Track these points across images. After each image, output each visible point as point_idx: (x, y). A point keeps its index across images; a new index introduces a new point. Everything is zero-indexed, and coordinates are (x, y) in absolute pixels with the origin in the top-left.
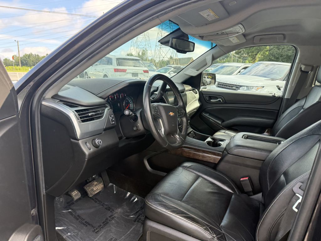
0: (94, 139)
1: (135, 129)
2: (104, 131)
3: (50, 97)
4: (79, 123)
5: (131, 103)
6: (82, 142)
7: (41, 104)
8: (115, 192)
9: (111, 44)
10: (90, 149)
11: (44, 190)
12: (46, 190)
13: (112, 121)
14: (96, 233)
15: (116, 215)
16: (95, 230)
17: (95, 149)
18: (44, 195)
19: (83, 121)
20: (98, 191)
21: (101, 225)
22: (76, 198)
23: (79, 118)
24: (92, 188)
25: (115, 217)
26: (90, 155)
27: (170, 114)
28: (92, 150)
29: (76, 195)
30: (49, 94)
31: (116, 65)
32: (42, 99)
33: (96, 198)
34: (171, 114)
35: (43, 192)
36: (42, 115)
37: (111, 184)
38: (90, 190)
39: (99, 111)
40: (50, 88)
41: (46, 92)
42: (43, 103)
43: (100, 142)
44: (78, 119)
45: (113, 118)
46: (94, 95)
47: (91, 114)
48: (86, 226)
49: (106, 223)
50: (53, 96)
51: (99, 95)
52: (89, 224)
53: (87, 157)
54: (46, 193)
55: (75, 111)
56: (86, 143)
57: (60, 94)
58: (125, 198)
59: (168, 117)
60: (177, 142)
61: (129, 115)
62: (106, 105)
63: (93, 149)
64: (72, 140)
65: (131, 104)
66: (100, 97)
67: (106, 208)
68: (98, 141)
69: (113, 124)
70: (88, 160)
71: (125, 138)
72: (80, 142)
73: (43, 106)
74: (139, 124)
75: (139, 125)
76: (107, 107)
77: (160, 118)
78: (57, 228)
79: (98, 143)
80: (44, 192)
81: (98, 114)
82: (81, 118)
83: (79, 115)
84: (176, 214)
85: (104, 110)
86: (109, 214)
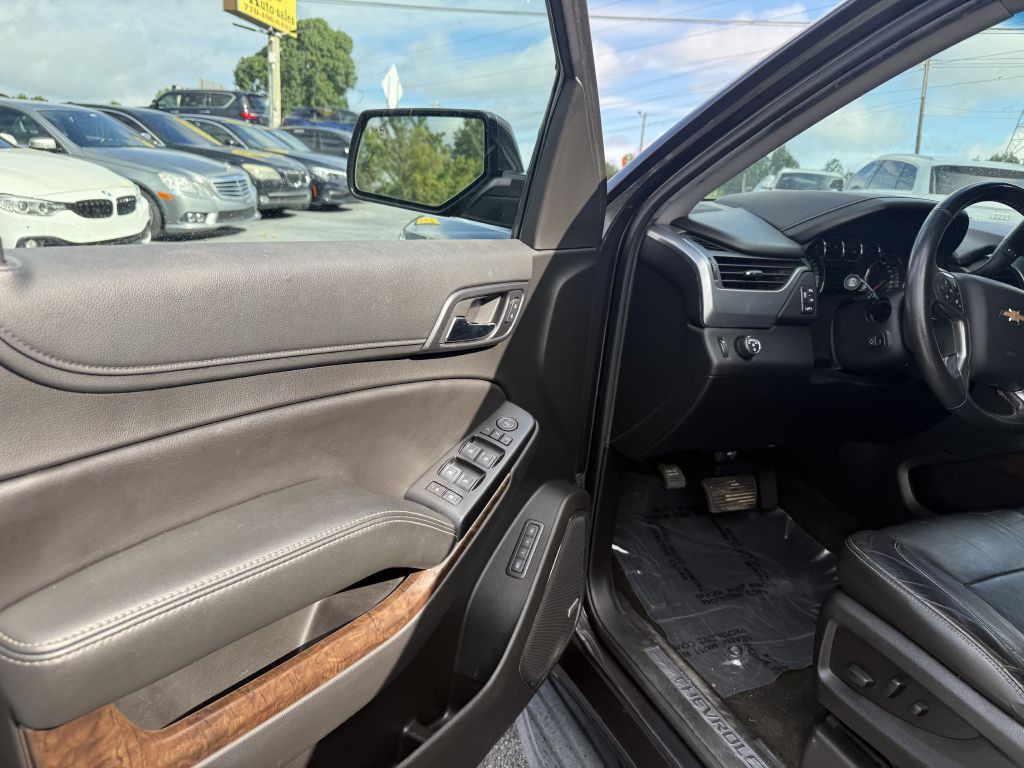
0: (742, 338)
1: (872, 342)
2: (775, 324)
3: (669, 222)
4: (715, 286)
5: (894, 279)
6: (711, 334)
7: (645, 236)
8: (786, 537)
9: (842, 84)
10: (725, 355)
11: (609, 437)
12: (611, 439)
13: (807, 304)
14: (704, 602)
15: (770, 590)
16: (702, 596)
17: (740, 360)
18: (605, 448)
19: (726, 285)
20: (737, 508)
21: (720, 593)
22: (671, 484)
23: (719, 276)
24: (723, 492)
25: (766, 592)
26: (721, 367)
27: (1006, 314)
28: (729, 359)
29: (674, 478)
30: (667, 216)
31: (928, 190)
32: (649, 224)
33: (728, 530)
34: (1012, 315)
35: (606, 440)
36: (642, 262)
37: (780, 511)
38: (715, 493)
39: (777, 270)
40: (671, 199)
41: (662, 208)
42: (652, 234)
43: (757, 346)
44: (715, 278)
45: (811, 297)
46: (779, 230)
47: (755, 272)
48: (685, 578)
49: (736, 594)
50: (675, 220)
51: (790, 233)
52: (692, 578)
53: (713, 371)
54: (610, 445)
55: (716, 258)
56: (720, 339)
57: (693, 217)
58: (812, 561)
59: (995, 321)
60: (1015, 414)
61: (856, 292)
62: (804, 260)
63: (732, 358)
64: (690, 326)
65: (891, 282)
66: (792, 238)
67: (747, 563)
68: (752, 342)
69: (806, 312)
70: (714, 380)
71: (839, 368)
72: (706, 332)
73: (647, 240)
74: (890, 330)
75: (888, 333)
76: (802, 264)
77: (960, 318)
78: (614, 547)
79: (750, 346)
80: (608, 442)
81: (771, 278)
82: (723, 277)
83: (721, 268)
84: (926, 597)
85: (792, 270)
86: (755, 579)
